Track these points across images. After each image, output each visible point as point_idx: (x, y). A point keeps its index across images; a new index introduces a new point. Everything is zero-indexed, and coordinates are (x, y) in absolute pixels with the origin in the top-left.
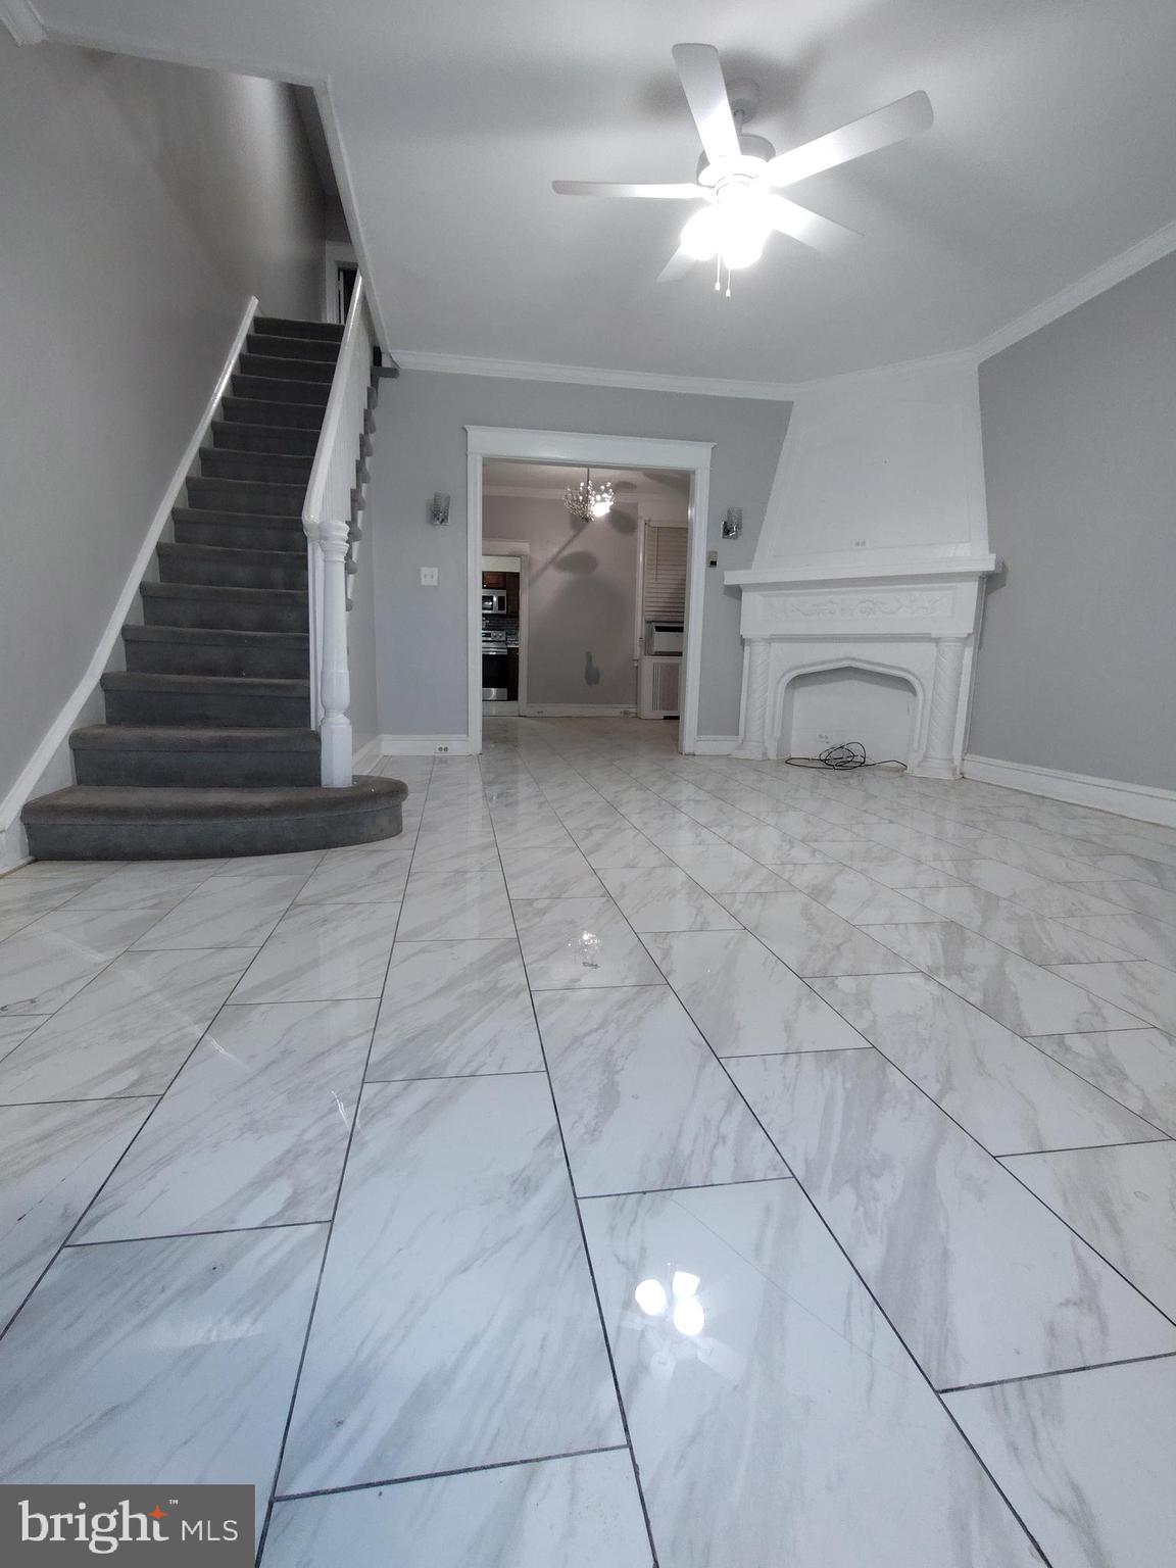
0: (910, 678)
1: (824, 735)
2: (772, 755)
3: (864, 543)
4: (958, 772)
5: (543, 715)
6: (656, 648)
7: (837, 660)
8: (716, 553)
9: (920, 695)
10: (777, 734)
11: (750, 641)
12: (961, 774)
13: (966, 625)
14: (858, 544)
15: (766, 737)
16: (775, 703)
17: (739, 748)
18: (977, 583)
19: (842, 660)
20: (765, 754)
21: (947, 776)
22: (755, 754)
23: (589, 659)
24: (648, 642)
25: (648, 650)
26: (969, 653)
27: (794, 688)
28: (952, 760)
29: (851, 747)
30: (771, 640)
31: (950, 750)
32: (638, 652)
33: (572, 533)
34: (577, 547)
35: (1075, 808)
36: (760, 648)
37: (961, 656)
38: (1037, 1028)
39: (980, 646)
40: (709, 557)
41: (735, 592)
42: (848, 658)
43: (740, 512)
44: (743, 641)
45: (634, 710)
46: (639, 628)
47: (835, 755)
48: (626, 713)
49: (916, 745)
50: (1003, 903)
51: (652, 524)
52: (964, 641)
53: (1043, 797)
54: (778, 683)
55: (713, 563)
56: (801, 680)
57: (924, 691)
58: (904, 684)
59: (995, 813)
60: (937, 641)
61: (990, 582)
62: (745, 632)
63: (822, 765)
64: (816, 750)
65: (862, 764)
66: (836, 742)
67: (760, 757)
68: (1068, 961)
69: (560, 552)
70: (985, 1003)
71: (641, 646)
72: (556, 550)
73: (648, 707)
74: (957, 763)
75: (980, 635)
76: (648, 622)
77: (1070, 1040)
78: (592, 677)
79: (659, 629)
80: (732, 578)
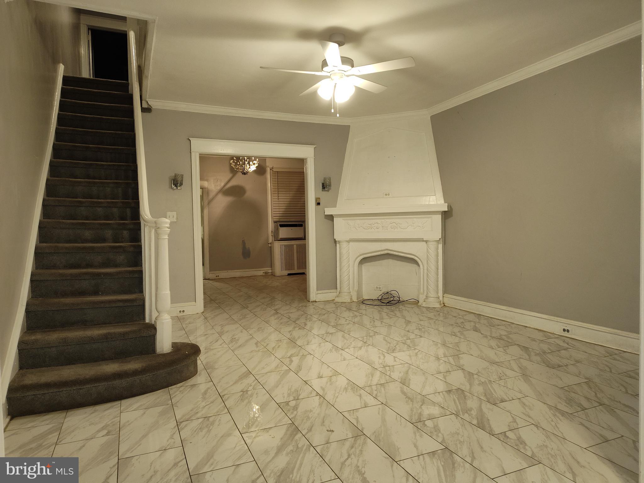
0: (416, 258)
1: (378, 287)
2: (355, 299)
3: (389, 194)
4: (442, 303)
5: (219, 277)
6: (281, 236)
7: (382, 251)
8: (319, 198)
9: (421, 266)
10: (356, 288)
11: (339, 242)
12: (443, 304)
13: (438, 235)
14: (386, 195)
15: (351, 290)
16: (354, 271)
17: (338, 296)
18: (440, 216)
19: (384, 250)
20: (351, 299)
21: (437, 306)
22: (345, 298)
23: (244, 243)
24: (276, 233)
25: (277, 239)
26: (440, 246)
27: (362, 264)
28: (439, 298)
29: (392, 292)
30: (349, 241)
31: (438, 293)
32: (271, 239)
33: (231, 175)
34: (233, 183)
35: (493, 320)
36: (344, 245)
37: (437, 249)
38: (497, 430)
39: (445, 243)
40: (316, 200)
41: (331, 218)
42: (387, 250)
43: (330, 179)
44: (335, 242)
45: (270, 271)
46: (271, 226)
47: (385, 297)
48: (266, 273)
49: (422, 291)
50: (475, 376)
51: (274, 170)
52: (438, 242)
53: (480, 315)
54: (355, 262)
55: (319, 204)
56: (365, 260)
57: (423, 266)
58: (413, 261)
59: (462, 326)
60: (426, 242)
61: (446, 215)
62: (337, 237)
63: (379, 303)
64: (376, 295)
65: (399, 301)
66: (385, 290)
67: (349, 301)
68: (503, 401)
69: (224, 186)
70: (478, 424)
71: (272, 236)
72: (223, 184)
73: (279, 268)
74: (441, 298)
75: (444, 239)
76: (275, 222)
77: (508, 434)
78: (246, 253)
79: (282, 226)
80: (328, 211)
